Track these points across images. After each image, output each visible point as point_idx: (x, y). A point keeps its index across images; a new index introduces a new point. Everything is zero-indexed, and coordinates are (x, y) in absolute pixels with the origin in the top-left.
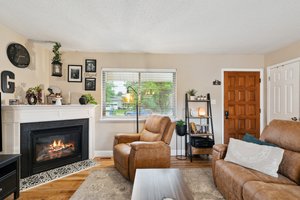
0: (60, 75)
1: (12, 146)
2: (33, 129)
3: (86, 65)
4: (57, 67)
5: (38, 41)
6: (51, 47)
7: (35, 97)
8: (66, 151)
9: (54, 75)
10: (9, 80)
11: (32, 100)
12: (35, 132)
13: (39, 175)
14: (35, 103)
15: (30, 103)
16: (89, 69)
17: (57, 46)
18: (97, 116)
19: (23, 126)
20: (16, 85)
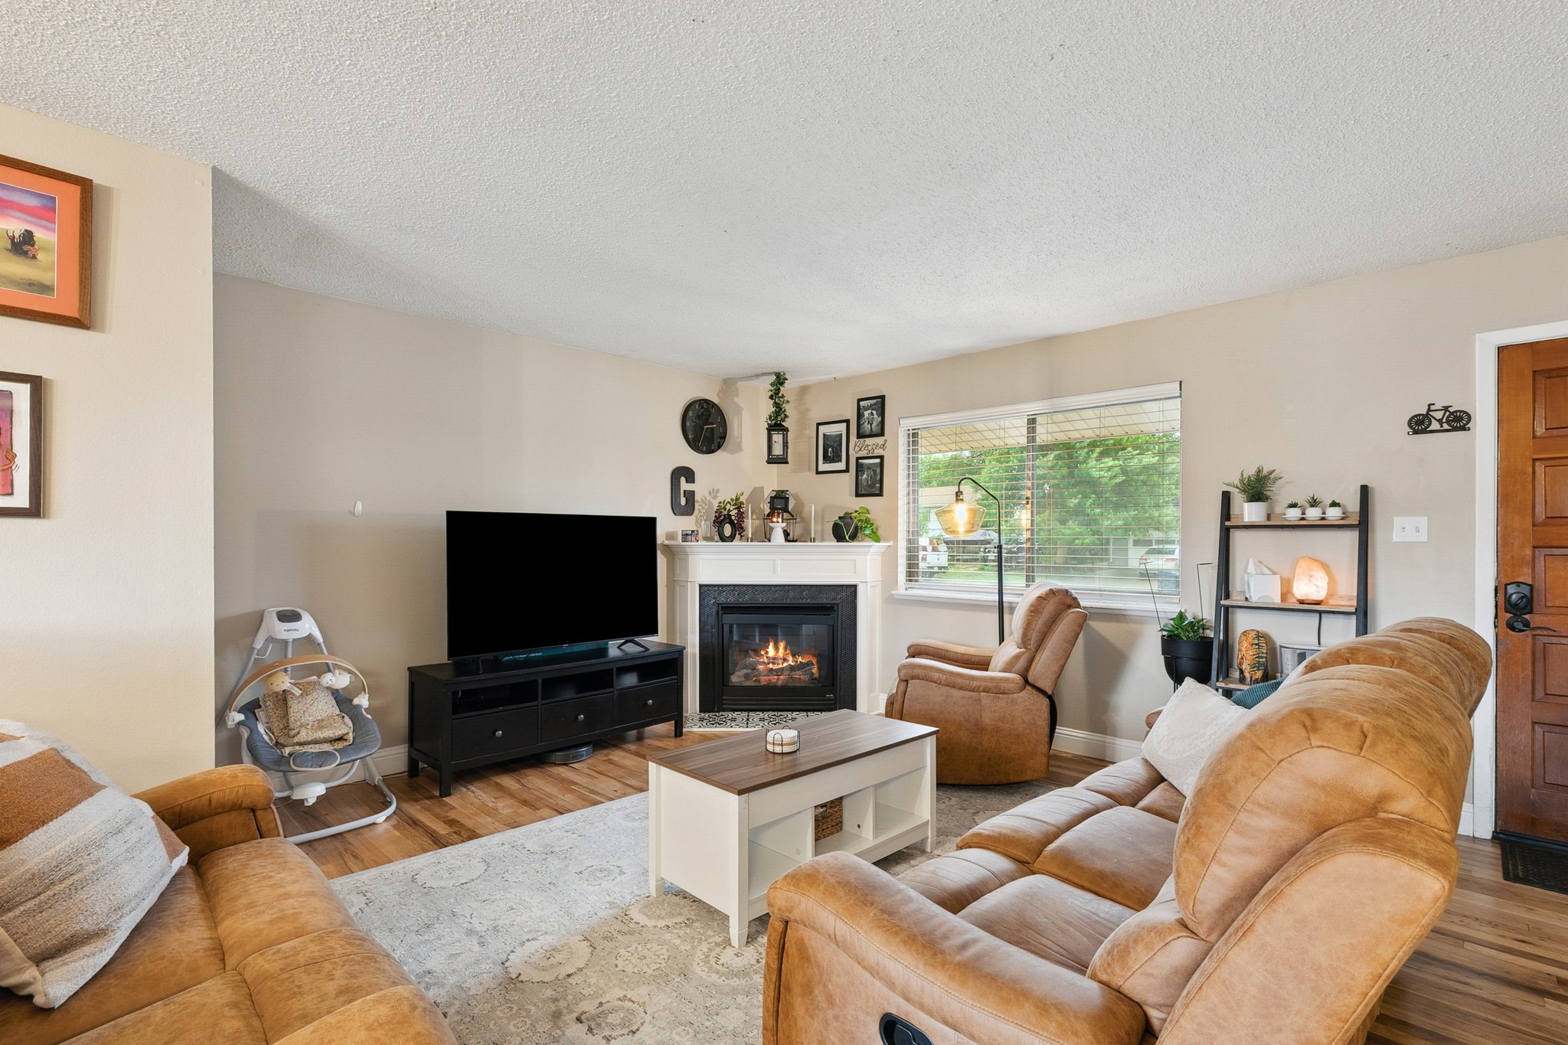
0: (782, 460)
1: (684, 633)
2: (722, 600)
3: (860, 416)
4: (777, 438)
5: (742, 379)
6: (765, 385)
7: (731, 523)
8: (797, 674)
9: (769, 462)
10: (685, 486)
11: (728, 530)
12: (727, 609)
13: (730, 715)
14: (732, 538)
15: (723, 539)
16: (867, 427)
17: (780, 380)
18: (890, 580)
19: (704, 589)
20: (697, 497)
